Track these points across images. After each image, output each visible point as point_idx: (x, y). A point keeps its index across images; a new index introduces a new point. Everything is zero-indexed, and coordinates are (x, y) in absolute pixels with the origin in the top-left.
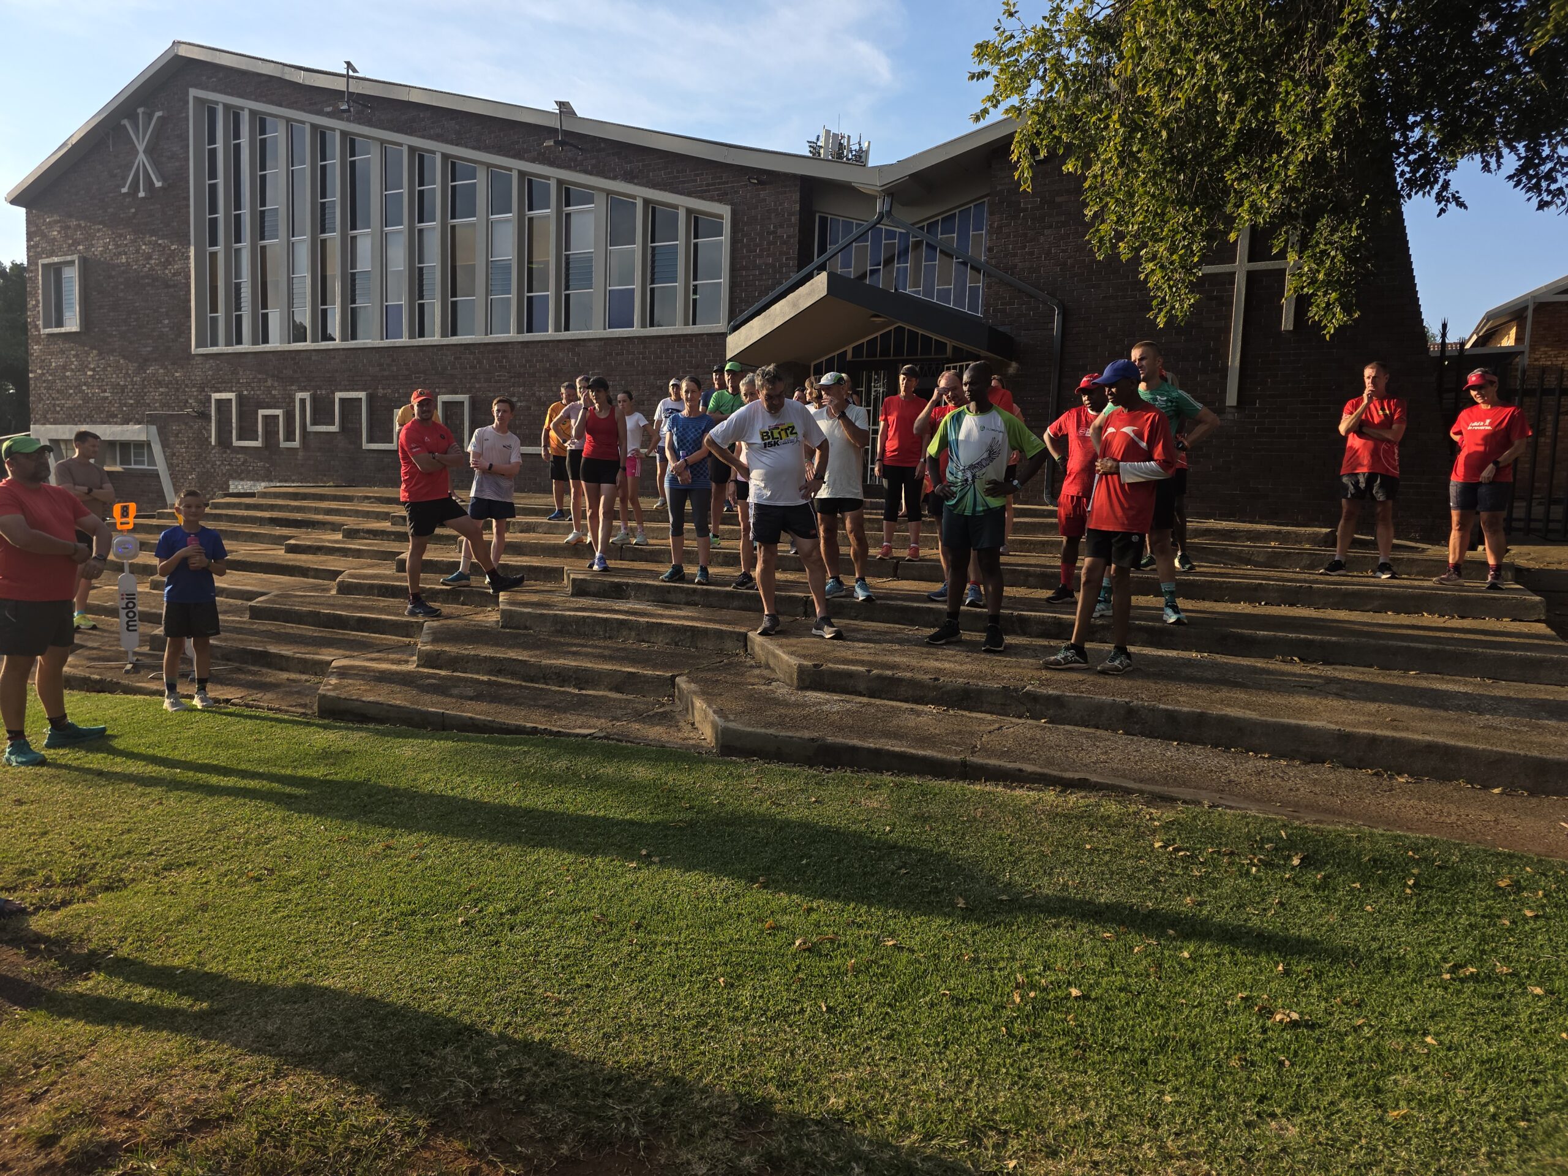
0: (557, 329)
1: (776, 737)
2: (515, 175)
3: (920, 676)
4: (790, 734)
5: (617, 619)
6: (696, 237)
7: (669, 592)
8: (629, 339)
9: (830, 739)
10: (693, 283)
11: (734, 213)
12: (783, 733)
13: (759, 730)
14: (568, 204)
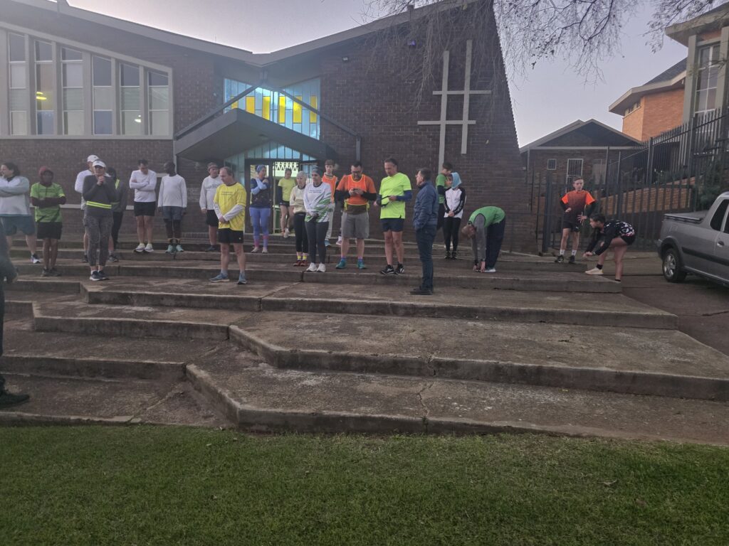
0: (60, 132)
1: (284, 414)
2: (27, 38)
3: (364, 354)
4: (294, 411)
5: (130, 321)
6: (150, 84)
7: (162, 299)
8: (109, 141)
9: (326, 413)
10: (149, 110)
11: (174, 73)
12: (289, 411)
13: (270, 410)
14: (64, 59)
